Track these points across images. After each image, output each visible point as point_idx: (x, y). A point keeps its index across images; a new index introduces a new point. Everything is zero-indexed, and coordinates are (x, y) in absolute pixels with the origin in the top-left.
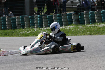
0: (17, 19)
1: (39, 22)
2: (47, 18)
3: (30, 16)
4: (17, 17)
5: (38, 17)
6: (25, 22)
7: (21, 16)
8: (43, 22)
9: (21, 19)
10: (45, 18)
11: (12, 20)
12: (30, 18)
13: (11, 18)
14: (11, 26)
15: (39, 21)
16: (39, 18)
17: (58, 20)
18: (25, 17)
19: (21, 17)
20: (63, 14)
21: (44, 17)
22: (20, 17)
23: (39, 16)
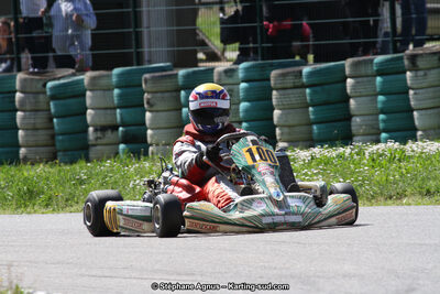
0: (88, 93)
1: (247, 111)
2: (304, 86)
3: (182, 72)
4: (93, 79)
5: (241, 75)
6: (148, 115)
7: (116, 71)
8: (277, 113)
9: (116, 91)
10: (290, 81)
11: (53, 97)
12: (180, 80)
13: (50, 84)
14: (53, 137)
15: (243, 105)
16: (243, 85)
17: (381, 98)
18: (147, 76)
19: (120, 75)
20: (413, 58)
21: (283, 75)
22: (114, 79)
23: (247, 70)
